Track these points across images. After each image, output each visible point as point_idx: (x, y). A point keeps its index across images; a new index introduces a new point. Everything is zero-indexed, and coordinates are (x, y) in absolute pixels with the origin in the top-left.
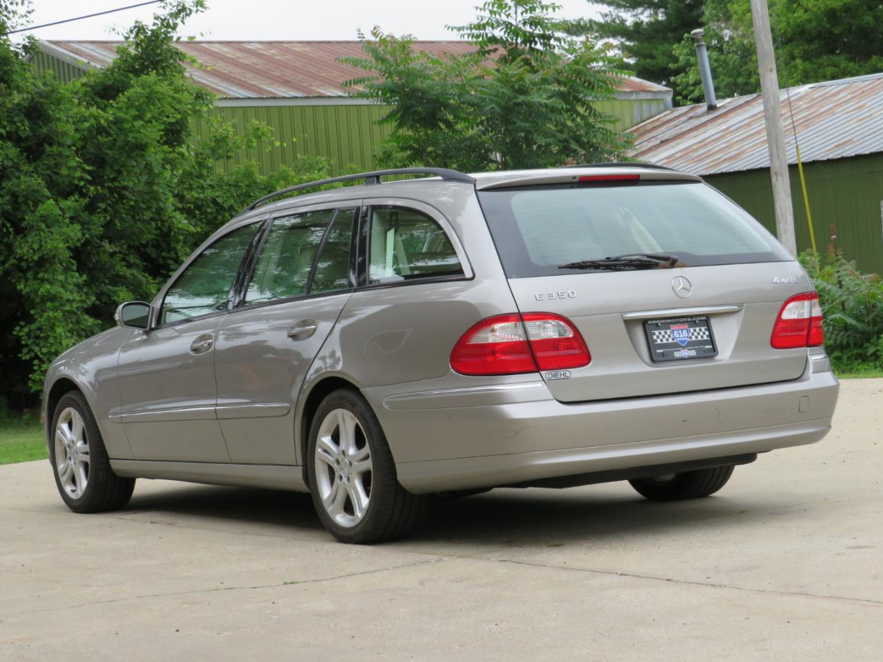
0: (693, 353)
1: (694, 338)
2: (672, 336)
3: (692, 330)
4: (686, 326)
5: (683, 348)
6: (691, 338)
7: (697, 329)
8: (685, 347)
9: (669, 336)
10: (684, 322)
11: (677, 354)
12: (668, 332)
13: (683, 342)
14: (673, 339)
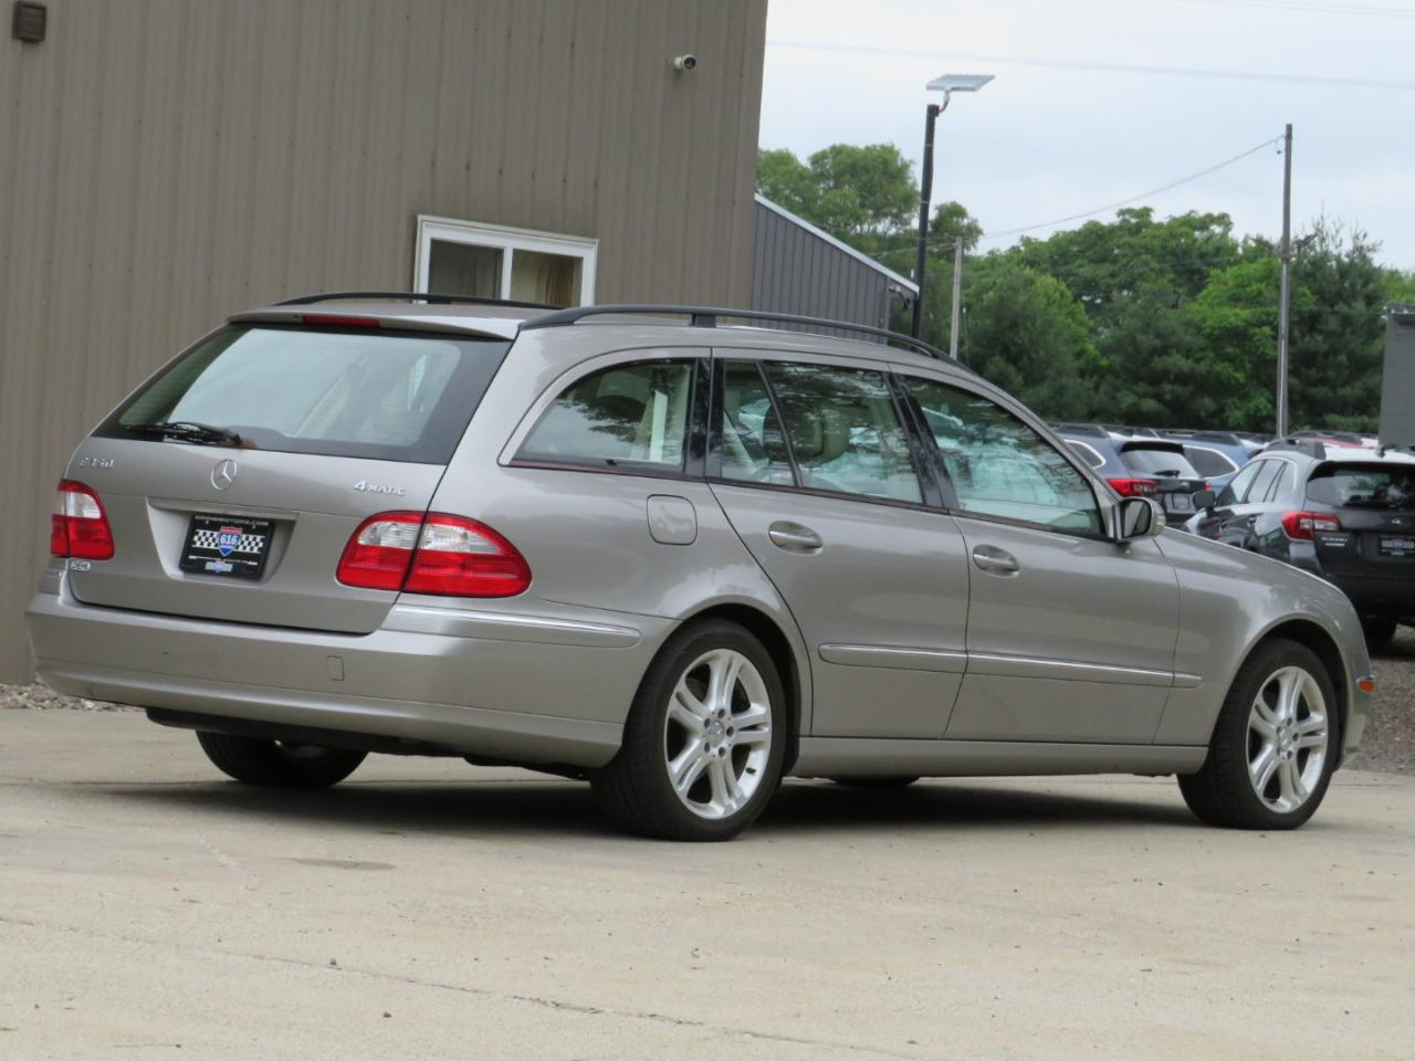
0: (228, 568)
1: (241, 549)
2: (217, 541)
3: (244, 537)
4: (239, 531)
5: (222, 558)
6: (237, 547)
7: (251, 537)
8: (226, 557)
9: (214, 540)
10: (238, 526)
11: (209, 566)
12: (216, 534)
13: (225, 550)
14: (216, 545)
